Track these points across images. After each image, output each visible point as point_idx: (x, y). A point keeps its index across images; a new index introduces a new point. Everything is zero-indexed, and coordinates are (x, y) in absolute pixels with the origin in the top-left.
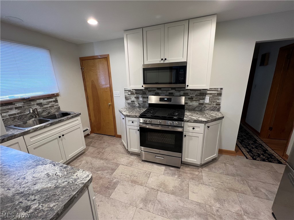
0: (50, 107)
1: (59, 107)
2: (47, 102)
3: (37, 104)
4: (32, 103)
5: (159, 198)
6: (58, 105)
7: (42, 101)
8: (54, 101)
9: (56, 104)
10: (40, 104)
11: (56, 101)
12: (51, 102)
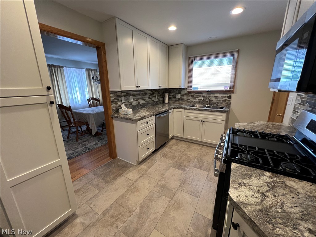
0: (223, 101)
1: (230, 103)
2: (222, 96)
3: (214, 97)
4: (212, 95)
5: (164, 197)
6: (230, 101)
7: (218, 95)
8: (228, 97)
9: (229, 100)
10: (216, 97)
11: (230, 97)
12: (225, 97)
